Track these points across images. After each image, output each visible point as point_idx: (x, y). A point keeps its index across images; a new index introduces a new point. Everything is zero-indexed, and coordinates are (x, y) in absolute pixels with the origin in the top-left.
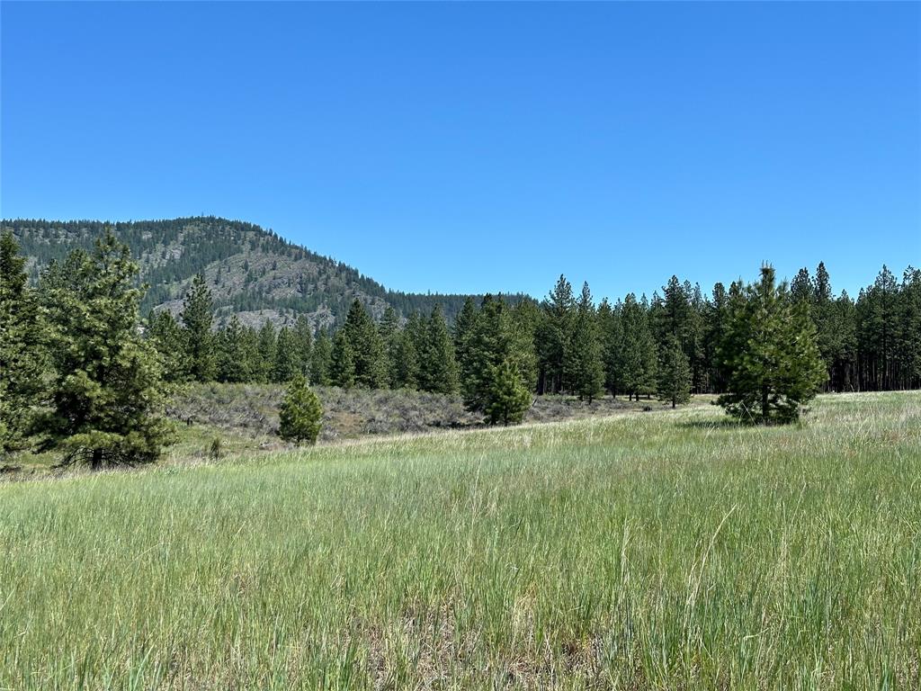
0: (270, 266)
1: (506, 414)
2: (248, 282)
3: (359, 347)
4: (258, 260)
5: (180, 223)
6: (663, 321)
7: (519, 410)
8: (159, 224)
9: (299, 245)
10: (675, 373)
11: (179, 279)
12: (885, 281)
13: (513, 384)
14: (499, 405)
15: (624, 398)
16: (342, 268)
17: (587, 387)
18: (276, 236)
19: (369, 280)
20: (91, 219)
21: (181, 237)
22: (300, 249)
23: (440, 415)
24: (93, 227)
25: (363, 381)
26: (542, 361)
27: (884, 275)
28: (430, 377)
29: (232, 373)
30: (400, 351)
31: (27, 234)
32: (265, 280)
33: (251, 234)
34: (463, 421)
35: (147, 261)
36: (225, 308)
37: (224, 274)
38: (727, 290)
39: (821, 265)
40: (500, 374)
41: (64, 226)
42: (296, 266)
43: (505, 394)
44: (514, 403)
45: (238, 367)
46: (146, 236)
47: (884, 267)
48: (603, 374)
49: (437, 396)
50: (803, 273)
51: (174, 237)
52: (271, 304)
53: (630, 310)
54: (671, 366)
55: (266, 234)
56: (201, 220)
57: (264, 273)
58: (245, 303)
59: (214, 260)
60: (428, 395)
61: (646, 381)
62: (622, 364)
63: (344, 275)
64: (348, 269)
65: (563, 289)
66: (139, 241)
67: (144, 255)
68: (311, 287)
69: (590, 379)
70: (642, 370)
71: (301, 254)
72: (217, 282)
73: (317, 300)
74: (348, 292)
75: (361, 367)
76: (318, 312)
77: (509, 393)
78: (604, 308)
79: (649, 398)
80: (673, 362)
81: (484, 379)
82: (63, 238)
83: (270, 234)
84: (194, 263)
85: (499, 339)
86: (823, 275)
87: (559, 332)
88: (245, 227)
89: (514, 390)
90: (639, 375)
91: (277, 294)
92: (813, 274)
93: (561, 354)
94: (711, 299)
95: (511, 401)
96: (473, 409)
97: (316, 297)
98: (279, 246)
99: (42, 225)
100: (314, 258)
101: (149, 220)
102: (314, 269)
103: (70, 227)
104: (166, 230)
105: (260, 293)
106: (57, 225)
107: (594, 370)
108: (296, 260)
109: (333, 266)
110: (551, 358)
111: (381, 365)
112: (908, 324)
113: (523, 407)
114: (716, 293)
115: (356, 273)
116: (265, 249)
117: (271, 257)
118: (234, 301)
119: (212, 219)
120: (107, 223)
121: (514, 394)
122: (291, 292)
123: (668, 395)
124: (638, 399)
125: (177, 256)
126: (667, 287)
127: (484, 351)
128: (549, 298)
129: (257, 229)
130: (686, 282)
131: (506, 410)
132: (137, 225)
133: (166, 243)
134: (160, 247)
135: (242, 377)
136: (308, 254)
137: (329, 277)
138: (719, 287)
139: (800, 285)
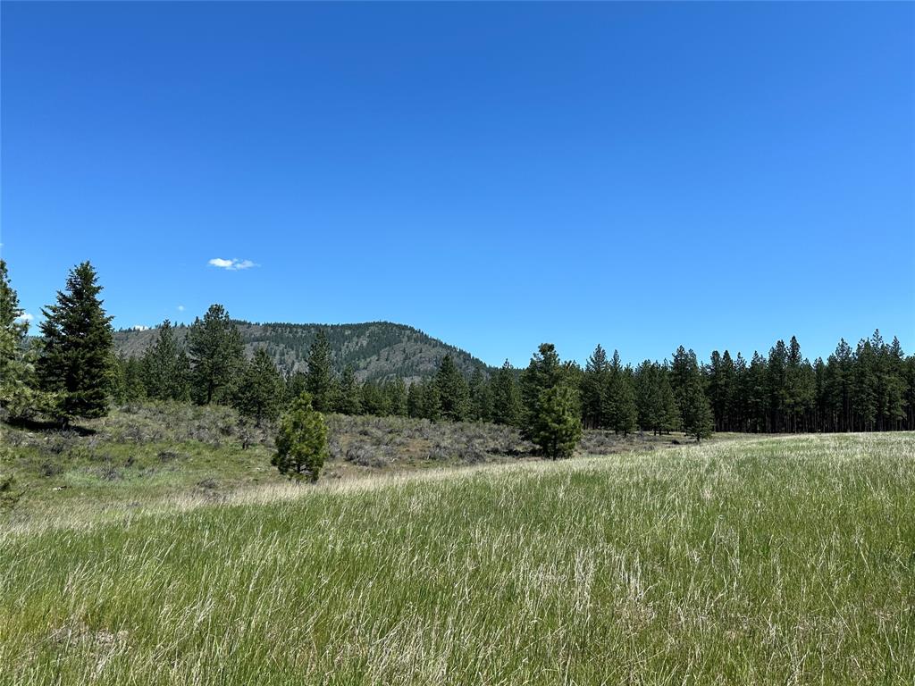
0: (419, 351)
1: (555, 444)
2: (405, 359)
3: (448, 390)
4: (411, 347)
5: (367, 325)
6: (672, 378)
7: (570, 440)
8: (355, 325)
9: (436, 338)
10: (699, 412)
11: (365, 358)
12: (843, 351)
13: (563, 411)
14: (547, 434)
15: (650, 433)
16: (461, 352)
17: (623, 424)
18: (423, 333)
19: (477, 360)
20: (317, 322)
21: (367, 333)
22: (436, 341)
23: (500, 443)
24: (317, 327)
25: (449, 415)
26: (584, 405)
27: (842, 346)
28: (500, 413)
29: (346, 406)
30: (483, 396)
31: (280, 331)
32: (416, 359)
33: (408, 332)
34: (520, 449)
35: (347, 347)
36: (391, 375)
37: (391, 355)
38: (722, 356)
39: (794, 338)
40: (549, 400)
41: (301, 326)
42: (434, 351)
43: (554, 421)
44: (564, 432)
45: (351, 402)
46: (347, 333)
47: (842, 340)
48: (636, 413)
49: (501, 427)
50: (781, 344)
51: (363, 333)
52: (418, 373)
53: (649, 371)
54: (695, 407)
55: (417, 332)
56: (380, 323)
57: (415, 354)
58: (403, 373)
59: (386, 347)
60: (496, 426)
61: (667, 421)
62: (648, 406)
63: (462, 356)
64: (464, 353)
65: (600, 355)
66: (343, 335)
67: (346, 343)
69: (625, 417)
70: (664, 412)
71: (437, 344)
72: (387, 360)
74: (463, 367)
75: (447, 405)
77: (560, 421)
78: (628, 370)
79: (668, 434)
80: (697, 404)
81: (536, 410)
82: (300, 333)
83: (419, 332)
84: (374, 349)
85: (551, 375)
86: (795, 345)
87: (597, 385)
88: (405, 328)
89: (565, 417)
90: (661, 416)
91: (422, 367)
92: (788, 344)
93: (598, 400)
94: (710, 362)
95: (561, 430)
96: (527, 438)
98: (424, 339)
99: (289, 326)
100: (445, 346)
101: (350, 323)
102: (444, 353)
103: (305, 327)
104: (359, 329)
105: (412, 366)
106: (297, 326)
107: (628, 410)
108: (434, 347)
109: (456, 351)
110: (591, 404)
111: (464, 405)
112: (862, 382)
113: (574, 437)
114: (713, 358)
115: (469, 355)
116: (416, 341)
117: (420, 345)
118: (396, 371)
119: (386, 323)
120: (326, 325)
121: (565, 422)
123: (693, 431)
124: (660, 434)
125: (365, 343)
126: (676, 354)
127: (536, 385)
128: (589, 360)
129: (412, 329)
130: (690, 351)
131: (555, 439)
132: (343, 326)
133: (358, 337)
134: (355, 339)
135: (354, 410)
136: (441, 343)
137: (453, 357)
138: (716, 354)
139: (778, 353)
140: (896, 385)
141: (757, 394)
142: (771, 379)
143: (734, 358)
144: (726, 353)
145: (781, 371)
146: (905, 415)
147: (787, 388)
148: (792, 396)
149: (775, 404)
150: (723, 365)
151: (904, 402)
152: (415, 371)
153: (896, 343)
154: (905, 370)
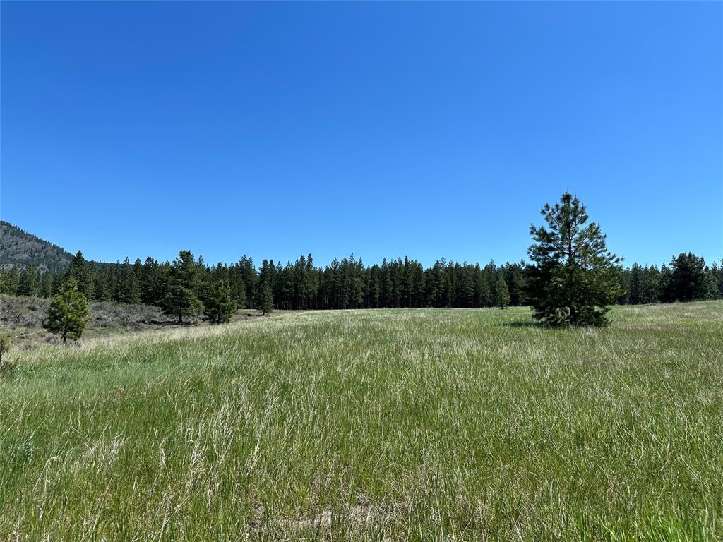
0: (15, 243)
9: (32, 234)
16: (55, 247)
18: (19, 229)
22: (33, 236)
33: (5, 227)
38: (269, 263)
39: (310, 254)
42: (29, 244)
44: (226, 308)
47: (335, 257)
50: (303, 258)
52: (13, 261)
55: (13, 227)
57: (11, 246)
63: (56, 250)
64: (58, 248)
68: (37, 254)
71: (32, 238)
73: (40, 261)
74: (57, 258)
76: (40, 267)
83: (16, 228)
86: (310, 259)
91: (17, 257)
92: (306, 258)
97: (39, 260)
98: (21, 234)
100: (40, 241)
102: (39, 246)
105: (8, 255)
108: (29, 241)
109: (50, 246)
113: (231, 311)
114: (263, 264)
115: (62, 250)
116: (12, 235)
117: (16, 239)
121: (227, 302)
122: (25, 256)
129: (8, 225)
130: (250, 258)
136: (36, 239)
137: (47, 251)
138: (265, 261)
139: (301, 262)
140: (359, 284)
141: (287, 286)
142: (296, 278)
143: (276, 264)
144: (272, 261)
145: (302, 274)
146: (362, 300)
147: (305, 284)
148: (307, 288)
149: (296, 293)
150: (268, 269)
151: (362, 293)
152: (10, 259)
153: (361, 261)
154: (364, 276)
